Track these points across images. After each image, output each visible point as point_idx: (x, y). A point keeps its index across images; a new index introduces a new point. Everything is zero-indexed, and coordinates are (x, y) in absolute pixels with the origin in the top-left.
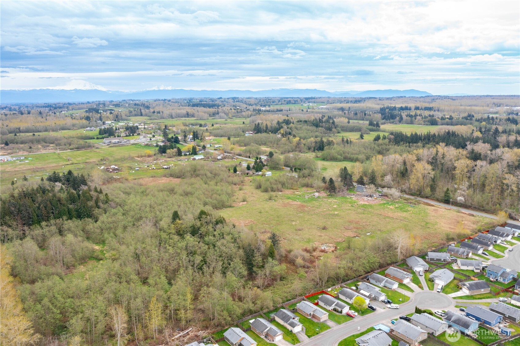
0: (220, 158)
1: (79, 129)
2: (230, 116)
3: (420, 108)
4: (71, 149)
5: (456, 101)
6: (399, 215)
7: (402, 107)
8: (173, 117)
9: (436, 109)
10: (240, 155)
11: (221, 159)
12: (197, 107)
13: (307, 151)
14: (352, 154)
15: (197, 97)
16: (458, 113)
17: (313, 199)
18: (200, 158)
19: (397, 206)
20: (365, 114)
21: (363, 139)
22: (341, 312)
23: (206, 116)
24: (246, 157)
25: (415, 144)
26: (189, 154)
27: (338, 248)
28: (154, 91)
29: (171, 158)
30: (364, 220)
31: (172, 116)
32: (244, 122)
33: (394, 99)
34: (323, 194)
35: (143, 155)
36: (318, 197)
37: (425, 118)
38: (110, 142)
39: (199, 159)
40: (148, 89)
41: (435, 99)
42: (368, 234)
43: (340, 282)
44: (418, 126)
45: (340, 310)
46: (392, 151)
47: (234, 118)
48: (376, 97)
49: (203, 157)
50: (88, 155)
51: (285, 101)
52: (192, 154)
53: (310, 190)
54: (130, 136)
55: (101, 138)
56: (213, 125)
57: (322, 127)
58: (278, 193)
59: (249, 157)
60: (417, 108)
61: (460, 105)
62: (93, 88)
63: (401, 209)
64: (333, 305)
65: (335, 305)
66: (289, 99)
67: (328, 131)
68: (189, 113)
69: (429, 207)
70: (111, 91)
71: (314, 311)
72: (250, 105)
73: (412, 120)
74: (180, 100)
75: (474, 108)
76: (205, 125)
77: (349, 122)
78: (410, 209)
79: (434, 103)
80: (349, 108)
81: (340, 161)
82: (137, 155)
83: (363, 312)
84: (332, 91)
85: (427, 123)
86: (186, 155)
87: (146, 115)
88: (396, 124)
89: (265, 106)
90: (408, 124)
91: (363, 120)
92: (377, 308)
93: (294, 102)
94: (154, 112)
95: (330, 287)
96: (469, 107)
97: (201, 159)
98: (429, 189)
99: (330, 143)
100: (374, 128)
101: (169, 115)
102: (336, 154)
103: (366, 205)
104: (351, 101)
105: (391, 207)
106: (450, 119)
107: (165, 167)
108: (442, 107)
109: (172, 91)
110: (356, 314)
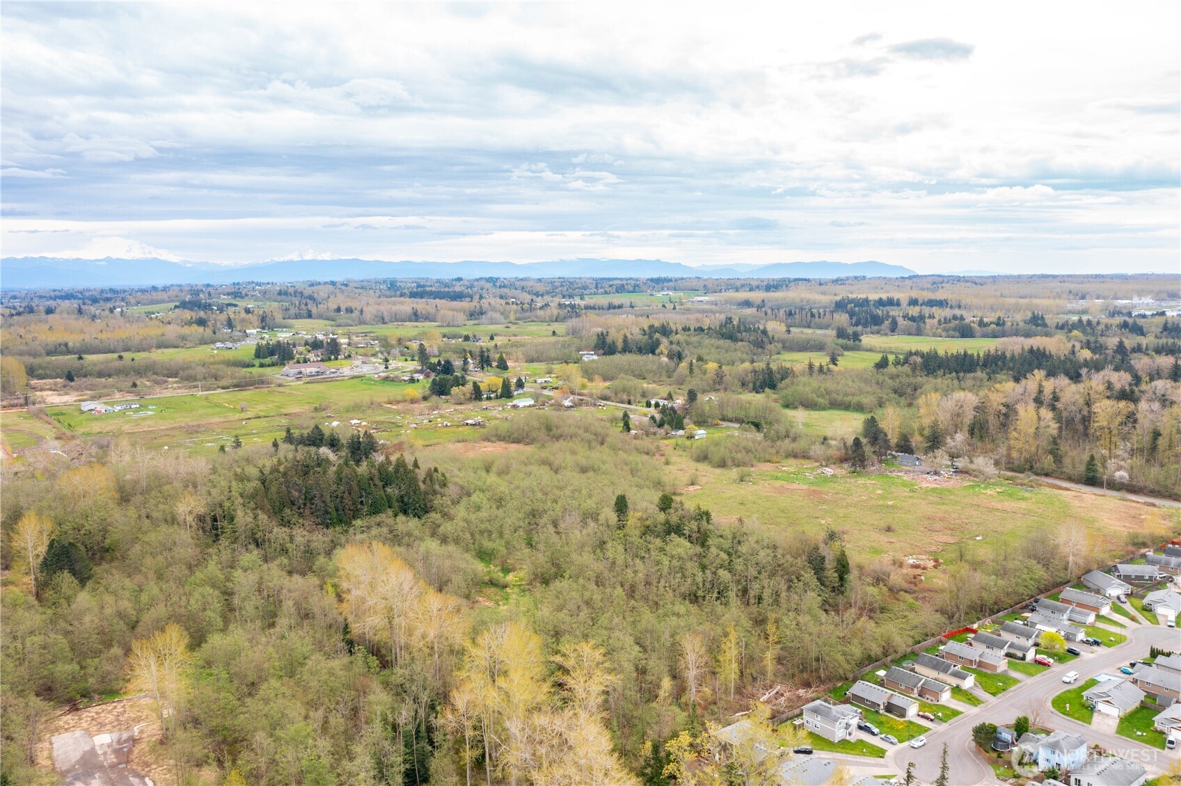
0: (570, 404)
1: (196, 346)
2: (512, 317)
3: (920, 301)
4: (223, 388)
5: (984, 286)
6: (1013, 505)
7: (881, 299)
8: (386, 319)
9: (954, 304)
10: (605, 398)
11: (571, 407)
12: (422, 297)
13: (740, 390)
14: (846, 395)
15: (405, 277)
16: (1004, 311)
17: (826, 480)
18: (527, 404)
19: (998, 490)
20: (813, 315)
21: (836, 365)
22: (1023, 658)
23: (461, 318)
24: (622, 402)
25: (972, 375)
26: (497, 397)
27: (941, 561)
28: (291, 263)
29: (461, 404)
30: (953, 515)
31: (383, 319)
32: (554, 332)
33: (850, 282)
34: (843, 471)
35: (399, 398)
36: (833, 476)
37: (945, 323)
38: (300, 373)
39: (525, 407)
40: (276, 259)
41: (938, 281)
42: (978, 538)
43: (987, 614)
44: (934, 338)
45: (1020, 654)
46: (927, 387)
47: (521, 322)
48: (807, 277)
49: (532, 402)
50: (272, 399)
51: (611, 286)
52: (501, 397)
53: (807, 464)
54: (330, 359)
55: (269, 366)
56: (492, 338)
57: (742, 340)
58: (744, 468)
59: (629, 403)
60: (913, 302)
61: (999, 294)
62: (150, 256)
63: (1010, 495)
64: (1006, 647)
65: (1009, 647)
66: (619, 282)
67: (760, 350)
68: (419, 313)
69: (1061, 492)
70: (190, 262)
71: (981, 656)
72: (537, 295)
73: (917, 325)
74: (367, 283)
75: (1035, 301)
76: (476, 339)
77: (789, 332)
78: (1027, 495)
79: (941, 291)
80: (763, 301)
81: (824, 409)
82: (386, 400)
83: (1060, 659)
84: (694, 265)
85: (951, 333)
86: (489, 398)
87: (320, 317)
88: (886, 334)
89: (571, 297)
90: (910, 334)
91: (809, 327)
92: (1082, 653)
93: (632, 289)
94: (338, 310)
95: (975, 623)
96: (1027, 300)
97: (530, 406)
98: (1050, 457)
99: (786, 373)
100: (848, 342)
101: (376, 316)
102: (814, 395)
103: (937, 489)
104: (758, 287)
105: (989, 492)
106: (998, 324)
107: (469, 422)
108: (966, 300)
109: (333, 261)
110: (1051, 660)
